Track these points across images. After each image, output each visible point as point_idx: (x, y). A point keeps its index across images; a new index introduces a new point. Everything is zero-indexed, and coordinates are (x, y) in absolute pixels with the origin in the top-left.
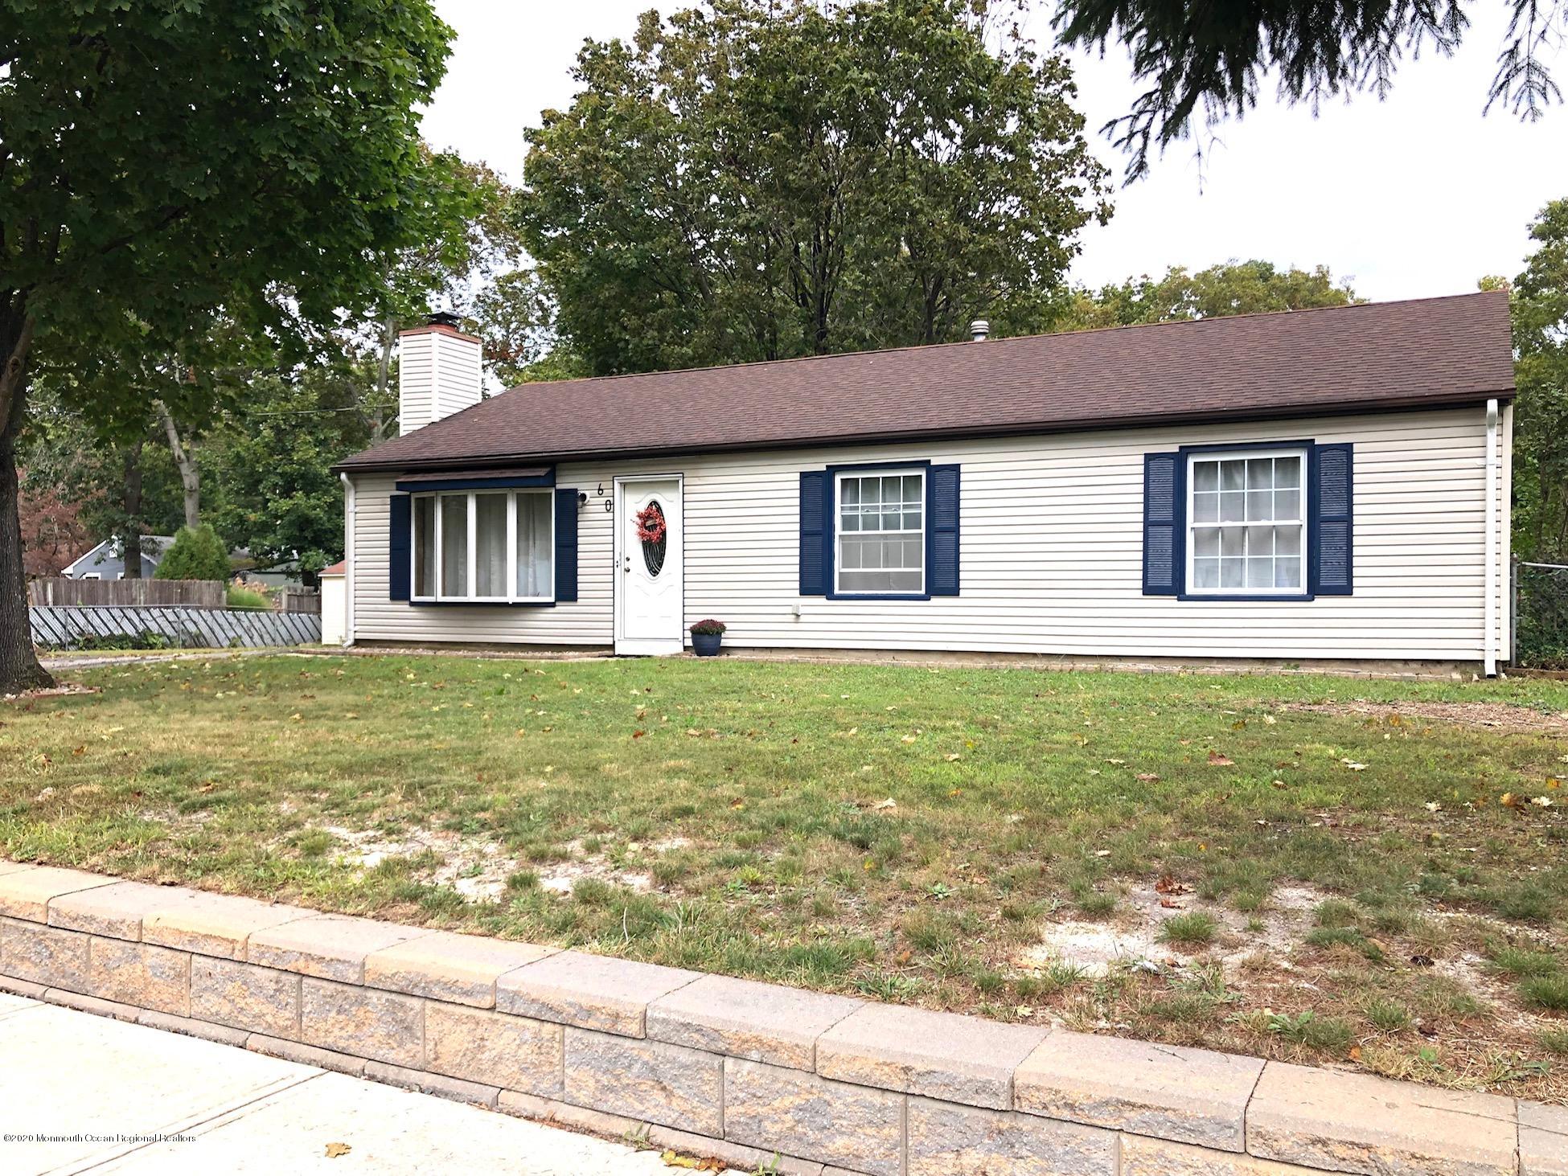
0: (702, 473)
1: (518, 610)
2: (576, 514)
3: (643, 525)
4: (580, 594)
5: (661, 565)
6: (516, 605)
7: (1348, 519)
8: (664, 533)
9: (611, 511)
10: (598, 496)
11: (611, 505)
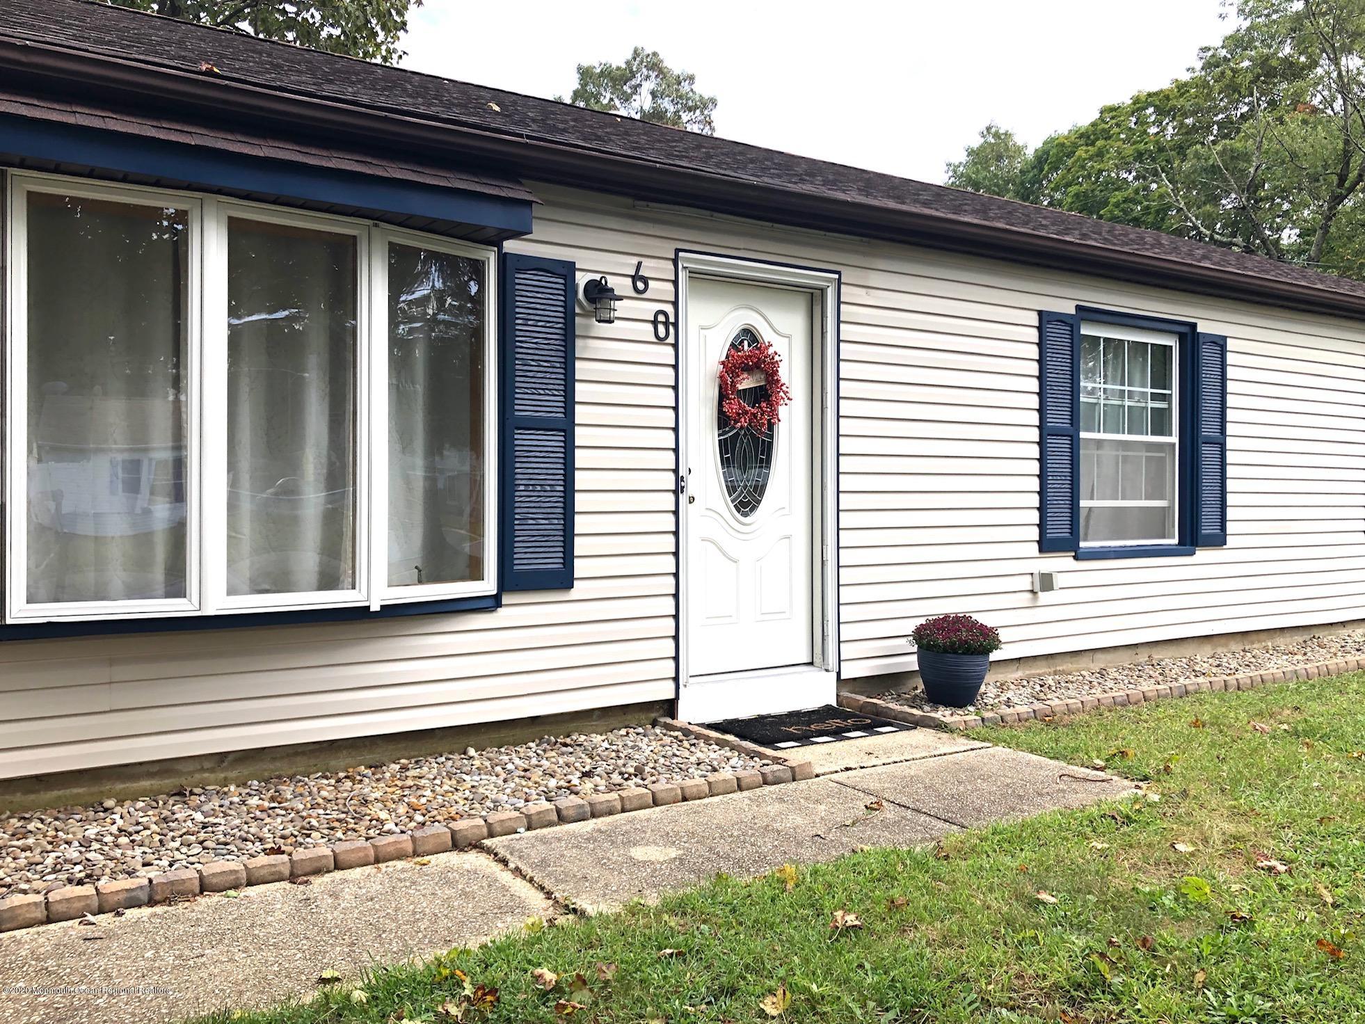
0: (873, 279)
4: (580, 567)
9: (667, 341)
10: (634, 295)
11: (666, 324)
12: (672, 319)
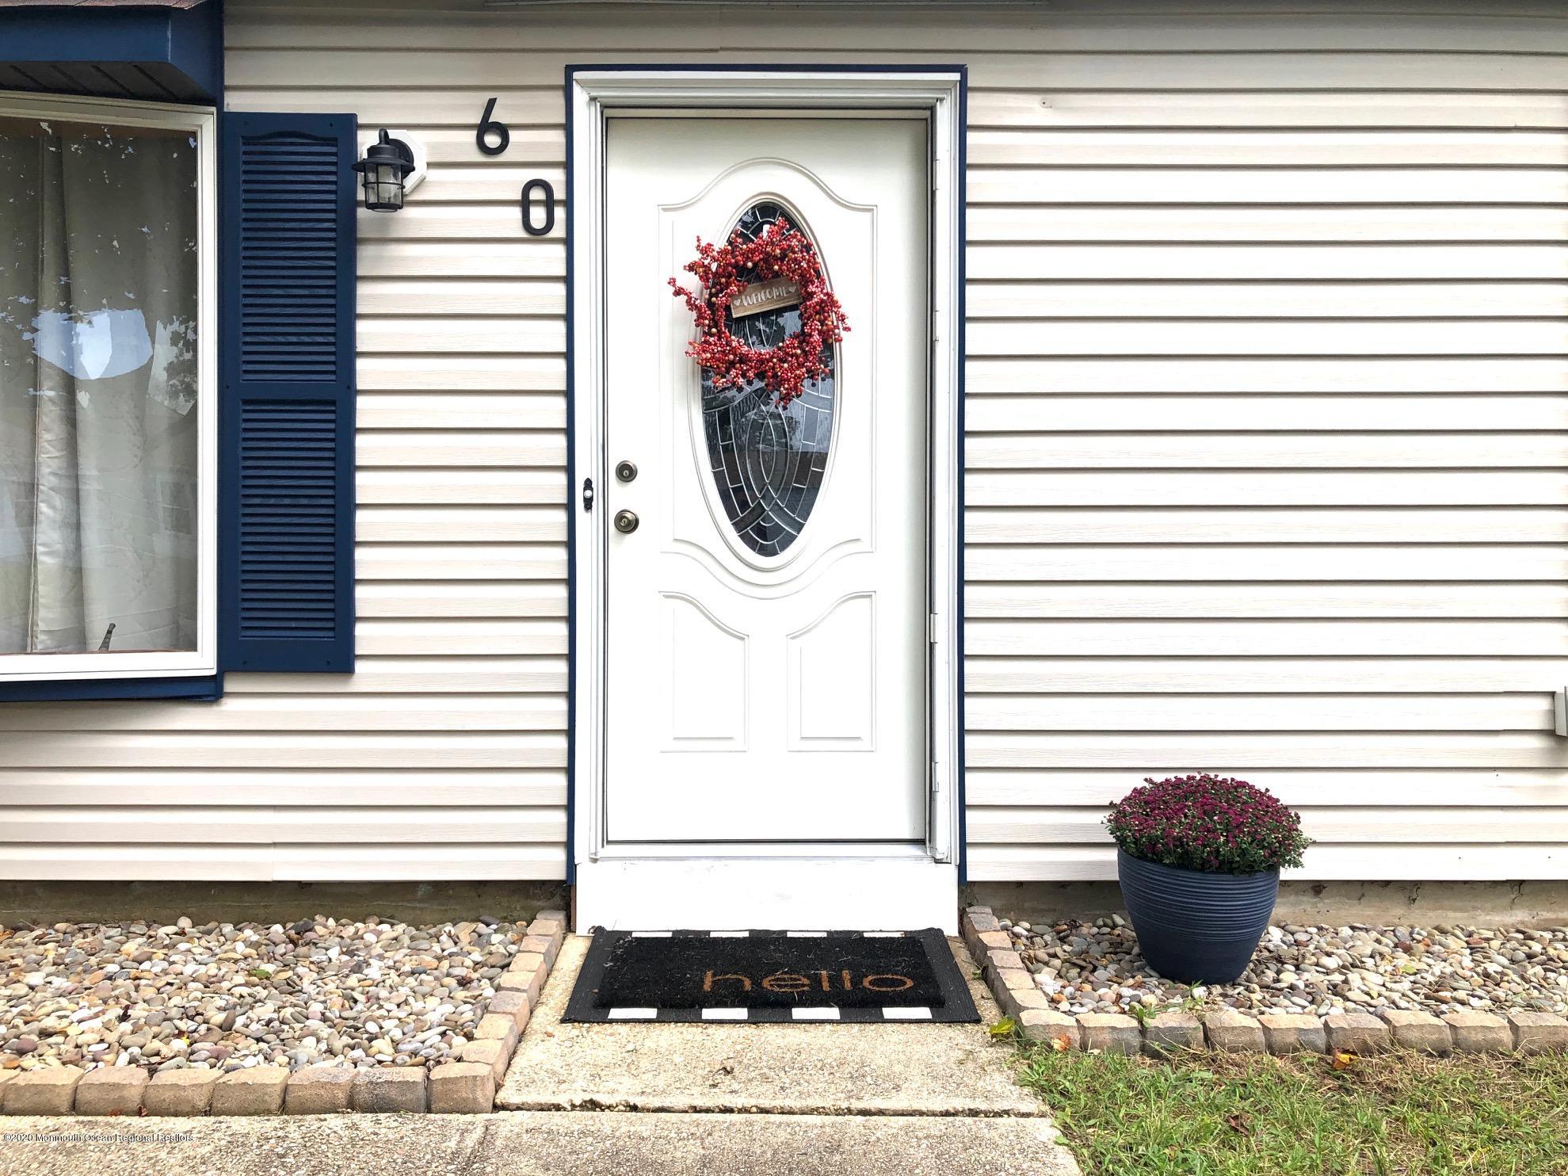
0: (1059, 73)
4: (366, 637)
9: (552, 234)
10: (480, 158)
11: (549, 204)
12: (559, 194)
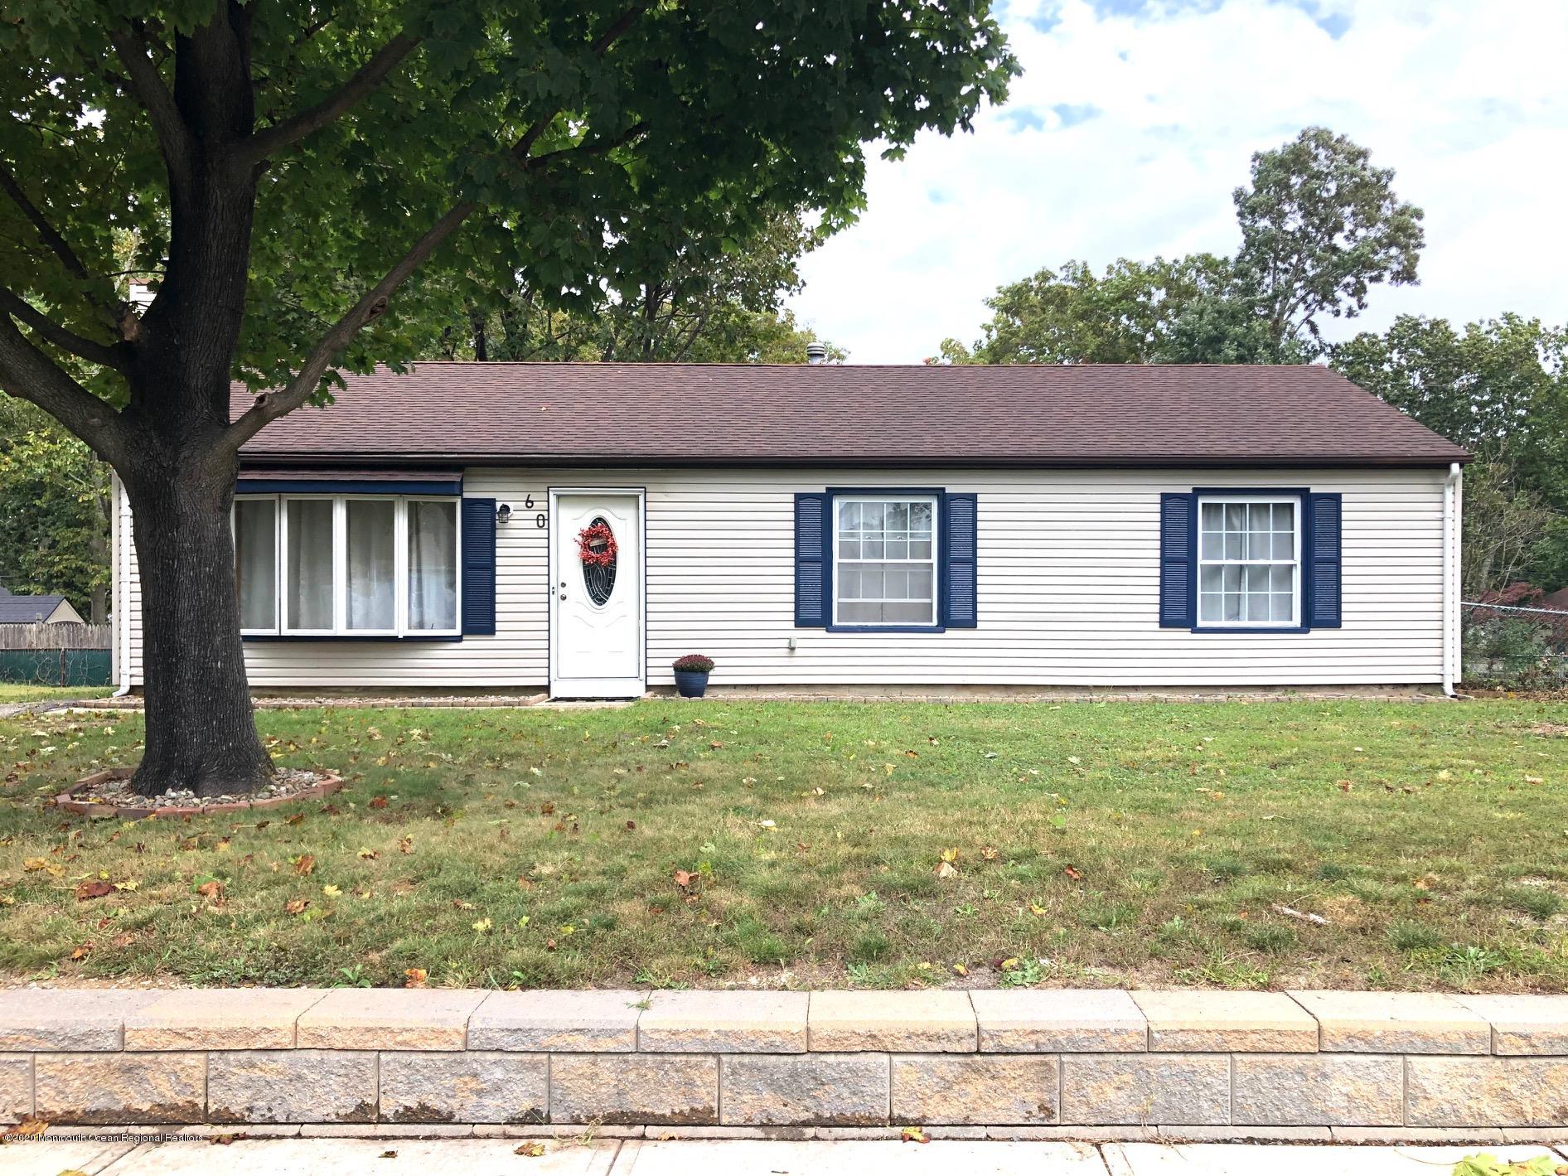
0: (668, 488)
1: (407, 645)
2: (494, 529)
3: (586, 547)
4: (498, 626)
5: (609, 592)
6: (409, 640)
7: (1337, 561)
8: (614, 555)
9: (544, 527)
10: (526, 509)
11: (544, 520)
12: (546, 517)
